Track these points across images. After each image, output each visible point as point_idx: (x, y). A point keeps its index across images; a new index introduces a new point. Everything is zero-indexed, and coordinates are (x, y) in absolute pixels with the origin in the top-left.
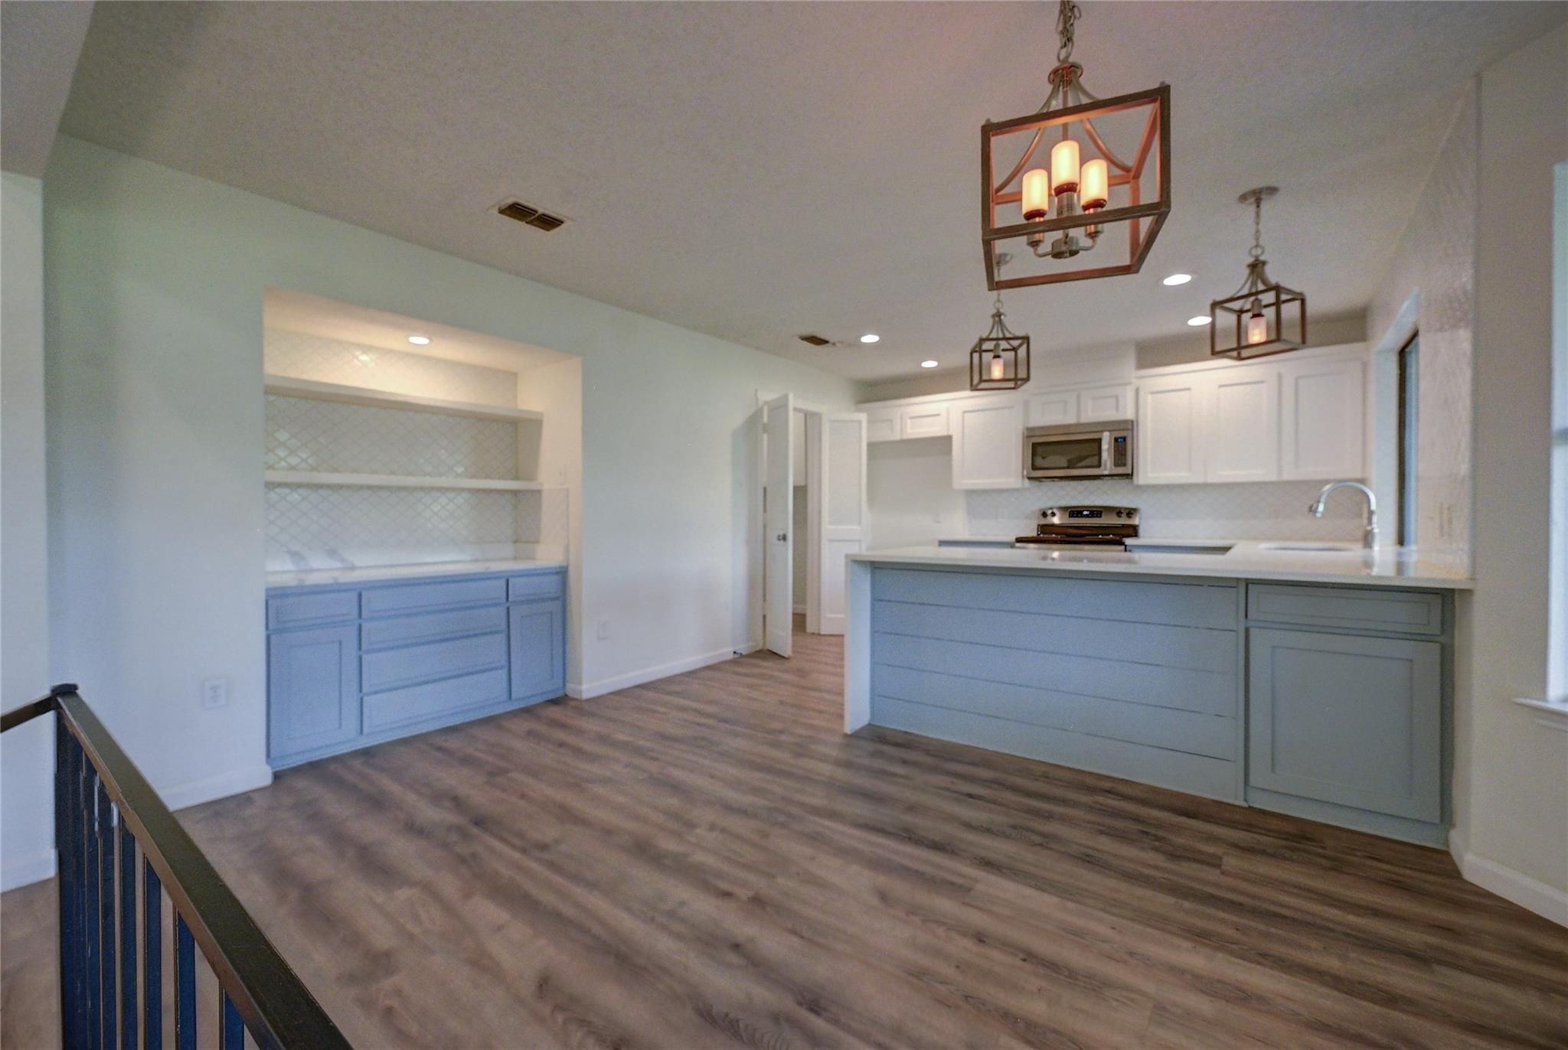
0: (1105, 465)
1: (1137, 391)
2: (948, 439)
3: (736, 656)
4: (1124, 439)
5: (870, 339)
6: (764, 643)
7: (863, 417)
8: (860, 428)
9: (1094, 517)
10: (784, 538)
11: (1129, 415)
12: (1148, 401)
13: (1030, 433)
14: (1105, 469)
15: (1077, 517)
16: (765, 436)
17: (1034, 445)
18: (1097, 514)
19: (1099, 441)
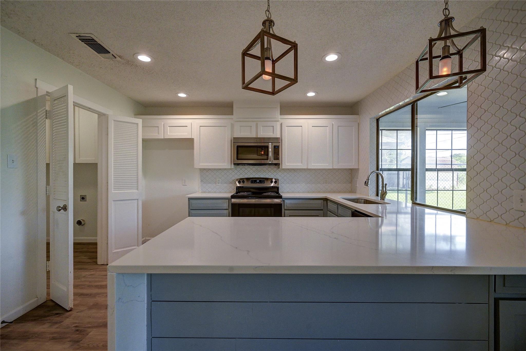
0: (270, 159)
1: (281, 124)
2: (191, 141)
3: (4, 324)
4: (278, 146)
5: (144, 58)
6: (48, 294)
7: (139, 121)
8: (137, 128)
9: (261, 183)
10: (65, 208)
11: (278, 136)
12: (285, 129)
13: (235, 140)
14: (270, 161)
15: (254, 183)
16: (48, 121)
17: (238, 147)
18: (263, 182)
19: (267, 147)
